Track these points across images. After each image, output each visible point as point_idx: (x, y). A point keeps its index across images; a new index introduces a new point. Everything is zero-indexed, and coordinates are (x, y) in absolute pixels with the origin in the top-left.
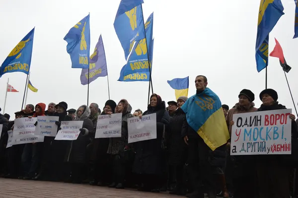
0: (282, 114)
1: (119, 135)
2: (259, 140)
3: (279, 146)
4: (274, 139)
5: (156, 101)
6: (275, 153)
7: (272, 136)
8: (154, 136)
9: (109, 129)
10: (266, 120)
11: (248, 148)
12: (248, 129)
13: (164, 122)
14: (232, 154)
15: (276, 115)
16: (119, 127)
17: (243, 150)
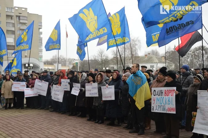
0: (172, 90)
1: (97, 95)
2: (162, 104)
3: (171, 109)
4: (169, 104)
5: (116, 76)
6: (169, 112)
7: (167, 102)
8: (113, 98)
9: (92, 92)
10: (165, 93)
11: (158, 108)
12: (158, 97)
13: (120, 89)
14: (152, 111)
15: (169, 90)
16: (96, 91)
17: (156, 109)
